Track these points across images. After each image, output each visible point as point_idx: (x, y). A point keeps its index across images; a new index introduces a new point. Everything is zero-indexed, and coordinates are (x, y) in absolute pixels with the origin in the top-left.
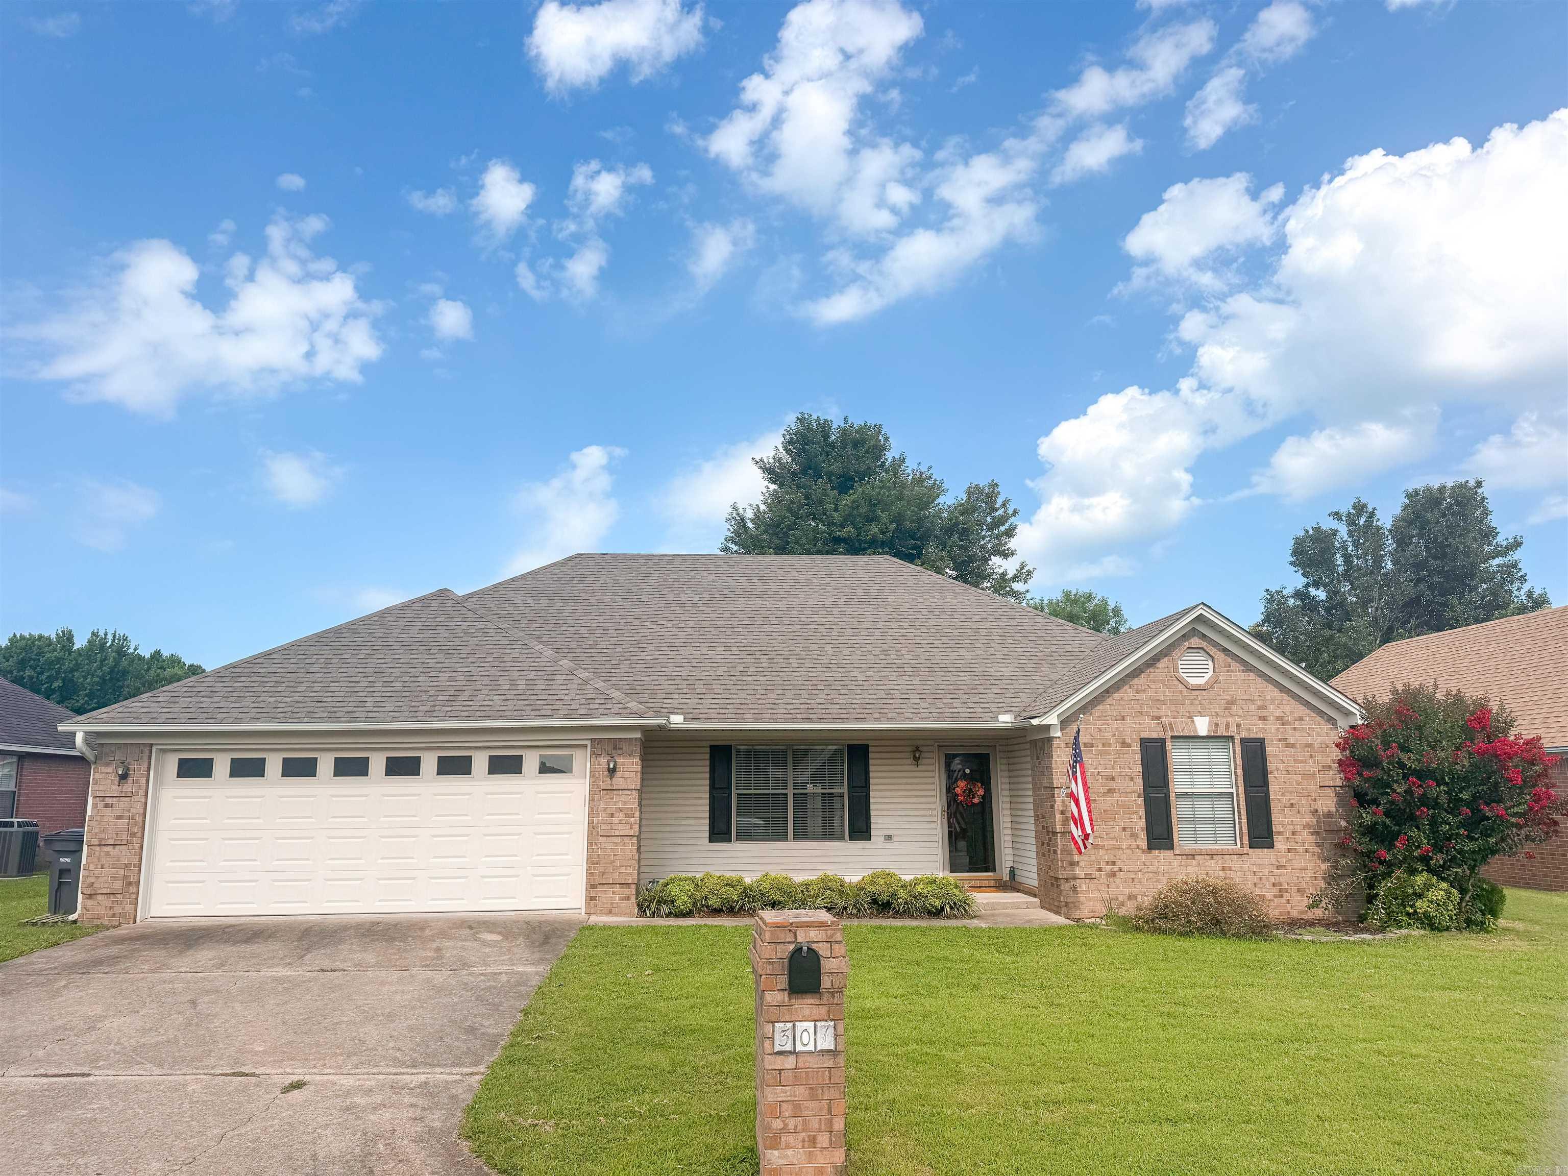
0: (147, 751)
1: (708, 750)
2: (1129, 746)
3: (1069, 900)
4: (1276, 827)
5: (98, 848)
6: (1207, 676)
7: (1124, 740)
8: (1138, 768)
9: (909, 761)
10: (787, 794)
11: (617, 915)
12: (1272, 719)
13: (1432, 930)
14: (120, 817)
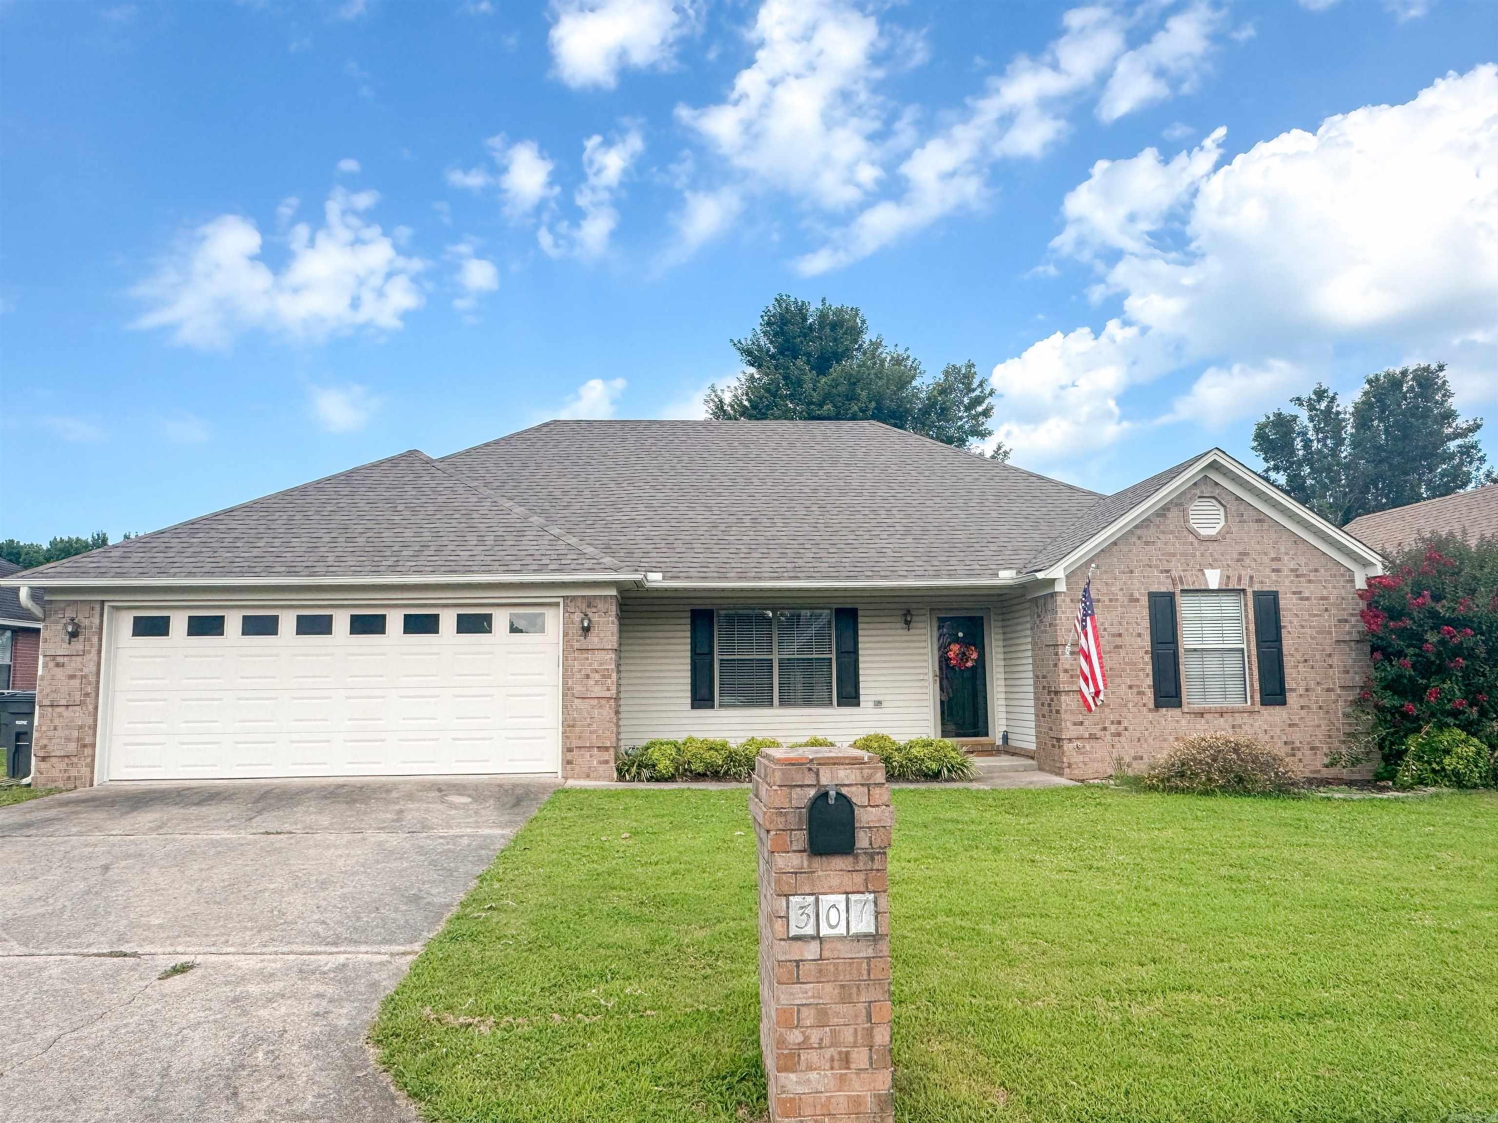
0: (98, 607)
1: (689, 614)
2: (1137, 600)
3: (1072, 761)
4: (1289, 684)
5: (50, 709)
6: (1219, 527)
7: (1132, 595)
8: (1146, 623)
9: (899, 625)
10: (771, 660)
11: (596, 779)
12: (1286, 572)
13: (1459, 787)
14: (72, 677)
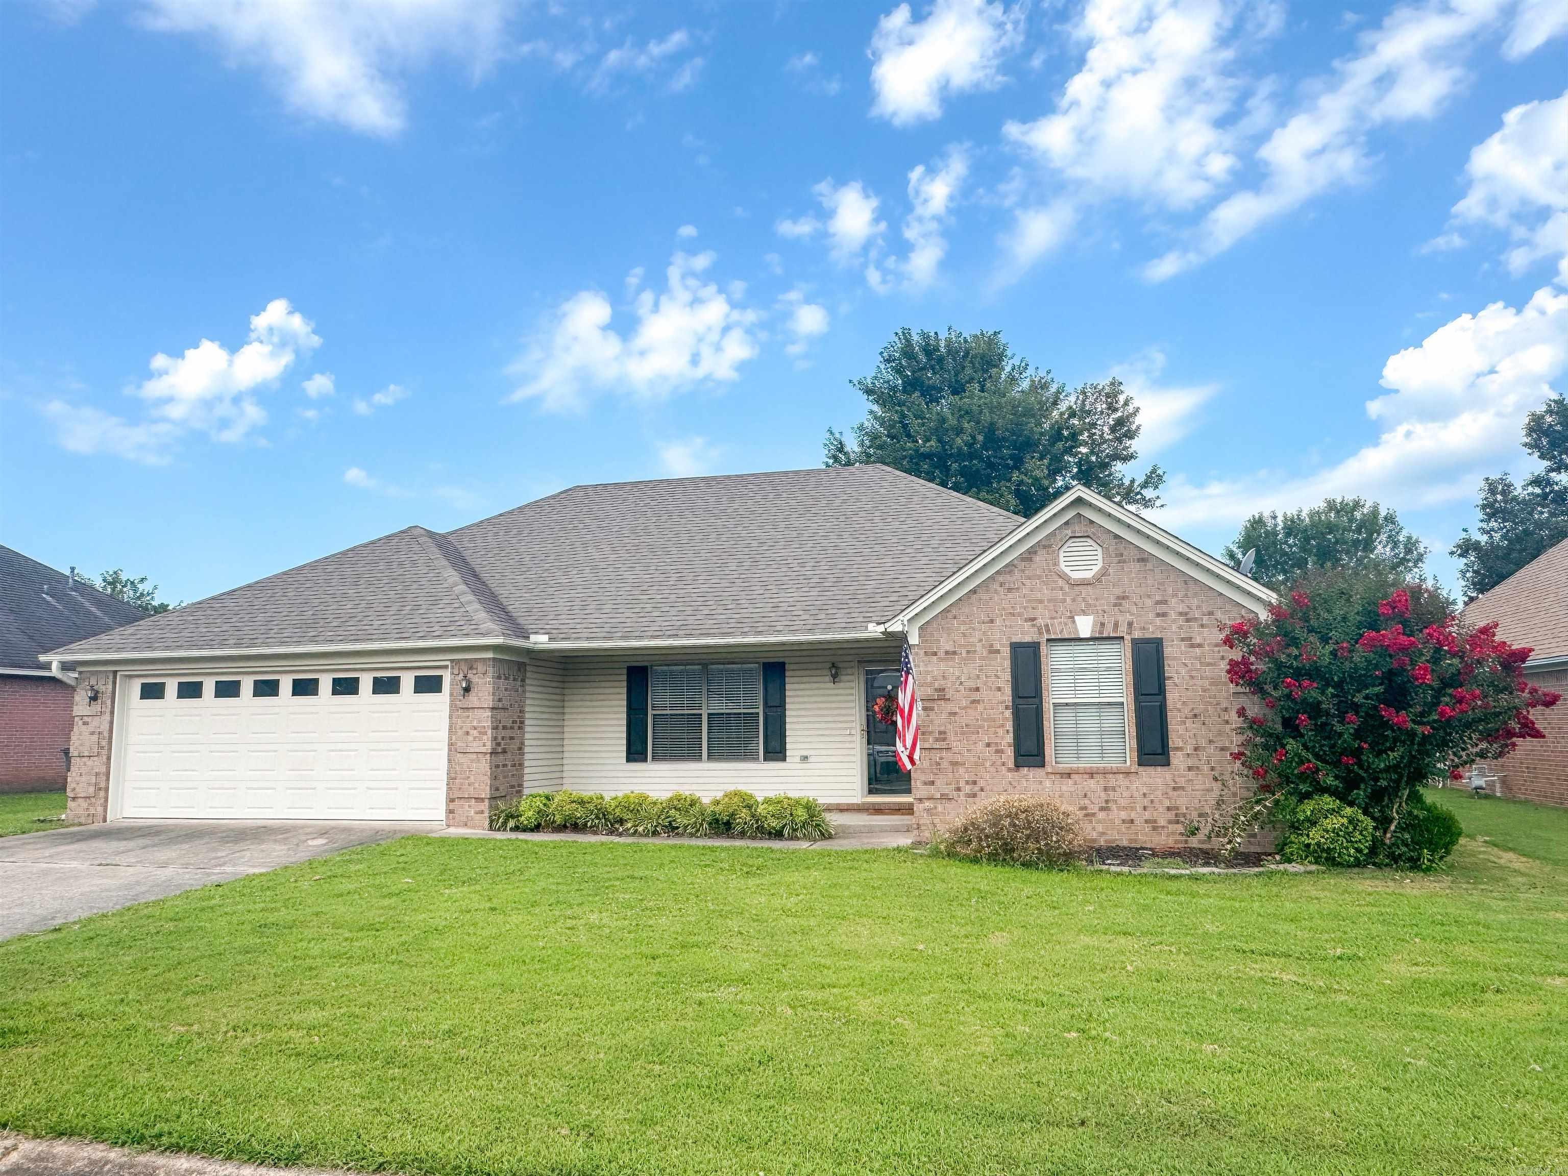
0: (111, 677)
1: (625, 671)
2: (998, 652)
3: (921, 822)
4: (1174, 740)
5: (78, 759)
6: (1096, 569)
7: (991, 646)
8: (1007, 676)
9: (825, 679)
10: (701, 715)
11: (474, 827)
12: (1173, 615)
14: (92, 733)
